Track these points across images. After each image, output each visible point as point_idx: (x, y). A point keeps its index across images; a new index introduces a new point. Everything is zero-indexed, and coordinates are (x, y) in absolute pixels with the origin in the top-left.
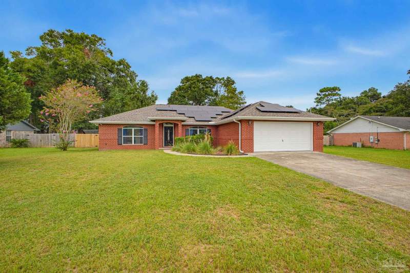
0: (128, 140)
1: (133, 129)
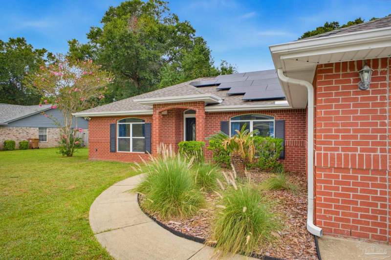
0: (124, 146)
1: (131, 124)
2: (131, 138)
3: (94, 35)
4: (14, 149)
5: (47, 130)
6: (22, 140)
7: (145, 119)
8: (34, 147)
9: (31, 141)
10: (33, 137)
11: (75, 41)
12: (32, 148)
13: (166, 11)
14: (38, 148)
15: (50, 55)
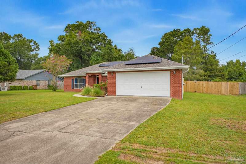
0: (77, 86)
1: (79, 79)
2: (79, 84)
3: (61, 38)
4: (27, 90)
5: (40, 81)
6: (30, 86)
7: (83, 77)
8: (35, 89)
9: (33, 86)
10: (34, 85)
11: (52, 41)
12: (34, 89)
13: (95, 26)
14: (37, 89)
15: (35, 42)
